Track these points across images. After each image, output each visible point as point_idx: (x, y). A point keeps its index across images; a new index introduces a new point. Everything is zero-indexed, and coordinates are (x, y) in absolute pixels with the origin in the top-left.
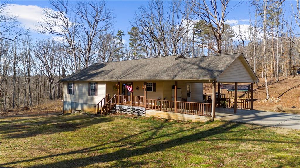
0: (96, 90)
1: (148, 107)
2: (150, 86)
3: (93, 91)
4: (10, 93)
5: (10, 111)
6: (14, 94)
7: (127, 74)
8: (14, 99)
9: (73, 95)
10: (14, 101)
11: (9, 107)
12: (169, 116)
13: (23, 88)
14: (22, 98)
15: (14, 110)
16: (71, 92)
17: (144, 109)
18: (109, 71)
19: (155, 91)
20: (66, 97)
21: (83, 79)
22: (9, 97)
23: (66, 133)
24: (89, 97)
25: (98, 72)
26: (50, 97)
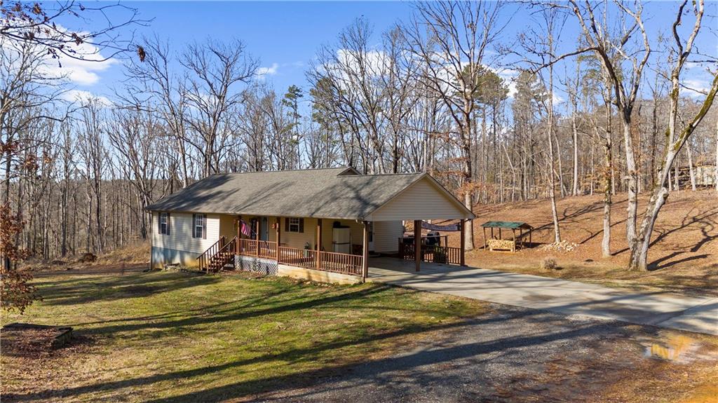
0: (205, 227)
1: (283, 261)
2: (294, 222)
3: (199, 229)
4: (56, 223)
5: (56, 263)
6: (64, 225)
7: (254, 201)
8: (64, 236)
9: (167, 236)
10: (64, 240)
11: (54, 253)
12: (309, 277)
13: (84, 211)
14: (83, 232)
15: (64, 259)
16: (164, 230)
17: (276, 263)
18: (230, 193)
19: (303, 232)
20: (155, 239)
21: (185, 207)
22: (54, 232)
23: (135, 299)
24: (193, 239)
25: (212, 193)
26: (142, 232)
